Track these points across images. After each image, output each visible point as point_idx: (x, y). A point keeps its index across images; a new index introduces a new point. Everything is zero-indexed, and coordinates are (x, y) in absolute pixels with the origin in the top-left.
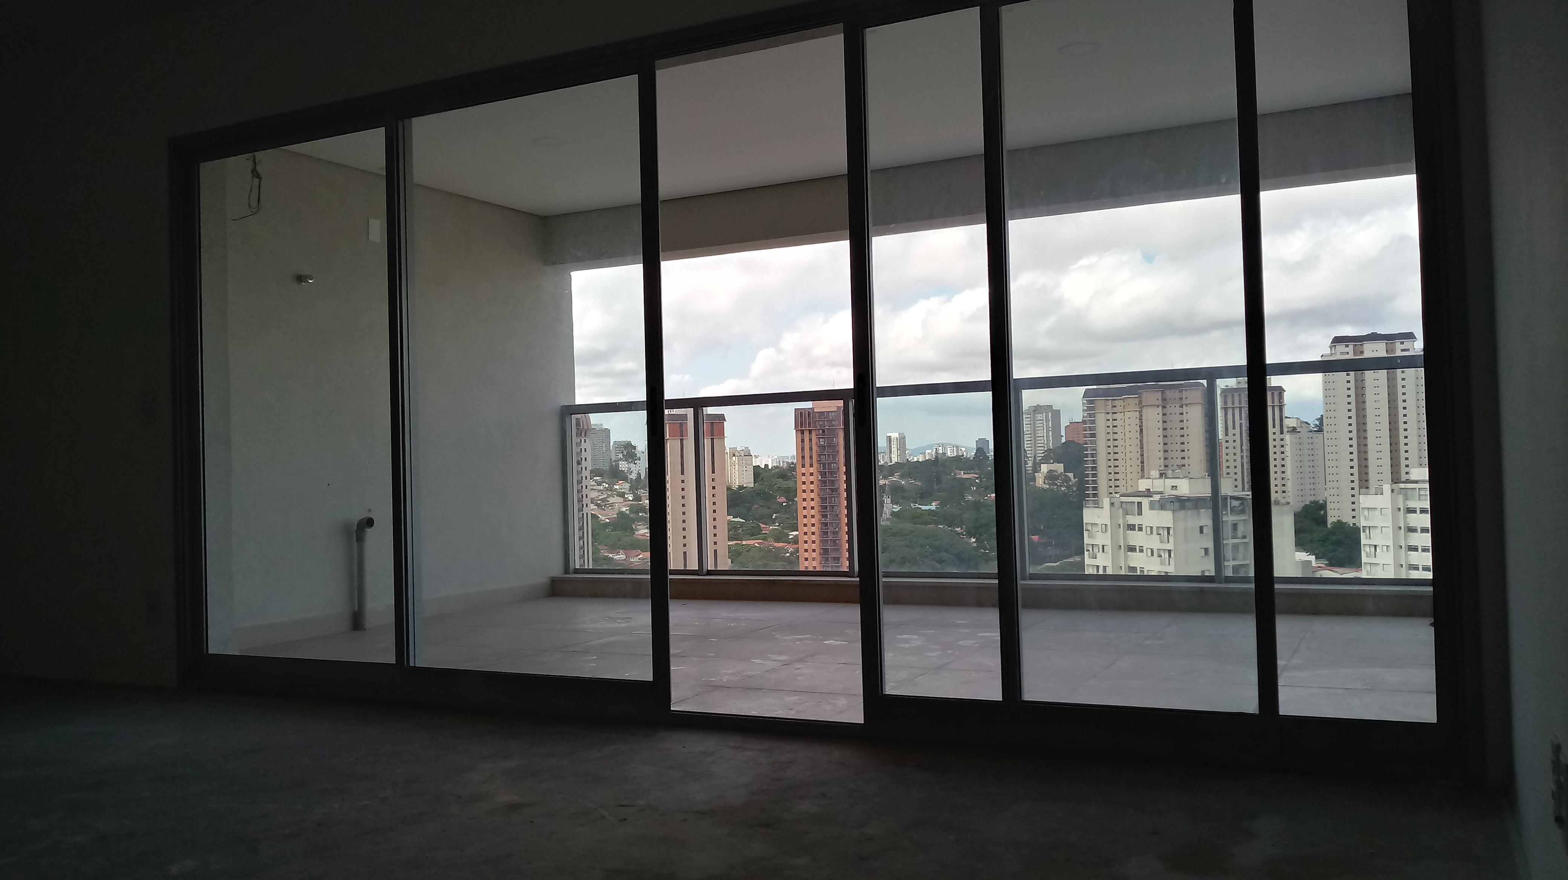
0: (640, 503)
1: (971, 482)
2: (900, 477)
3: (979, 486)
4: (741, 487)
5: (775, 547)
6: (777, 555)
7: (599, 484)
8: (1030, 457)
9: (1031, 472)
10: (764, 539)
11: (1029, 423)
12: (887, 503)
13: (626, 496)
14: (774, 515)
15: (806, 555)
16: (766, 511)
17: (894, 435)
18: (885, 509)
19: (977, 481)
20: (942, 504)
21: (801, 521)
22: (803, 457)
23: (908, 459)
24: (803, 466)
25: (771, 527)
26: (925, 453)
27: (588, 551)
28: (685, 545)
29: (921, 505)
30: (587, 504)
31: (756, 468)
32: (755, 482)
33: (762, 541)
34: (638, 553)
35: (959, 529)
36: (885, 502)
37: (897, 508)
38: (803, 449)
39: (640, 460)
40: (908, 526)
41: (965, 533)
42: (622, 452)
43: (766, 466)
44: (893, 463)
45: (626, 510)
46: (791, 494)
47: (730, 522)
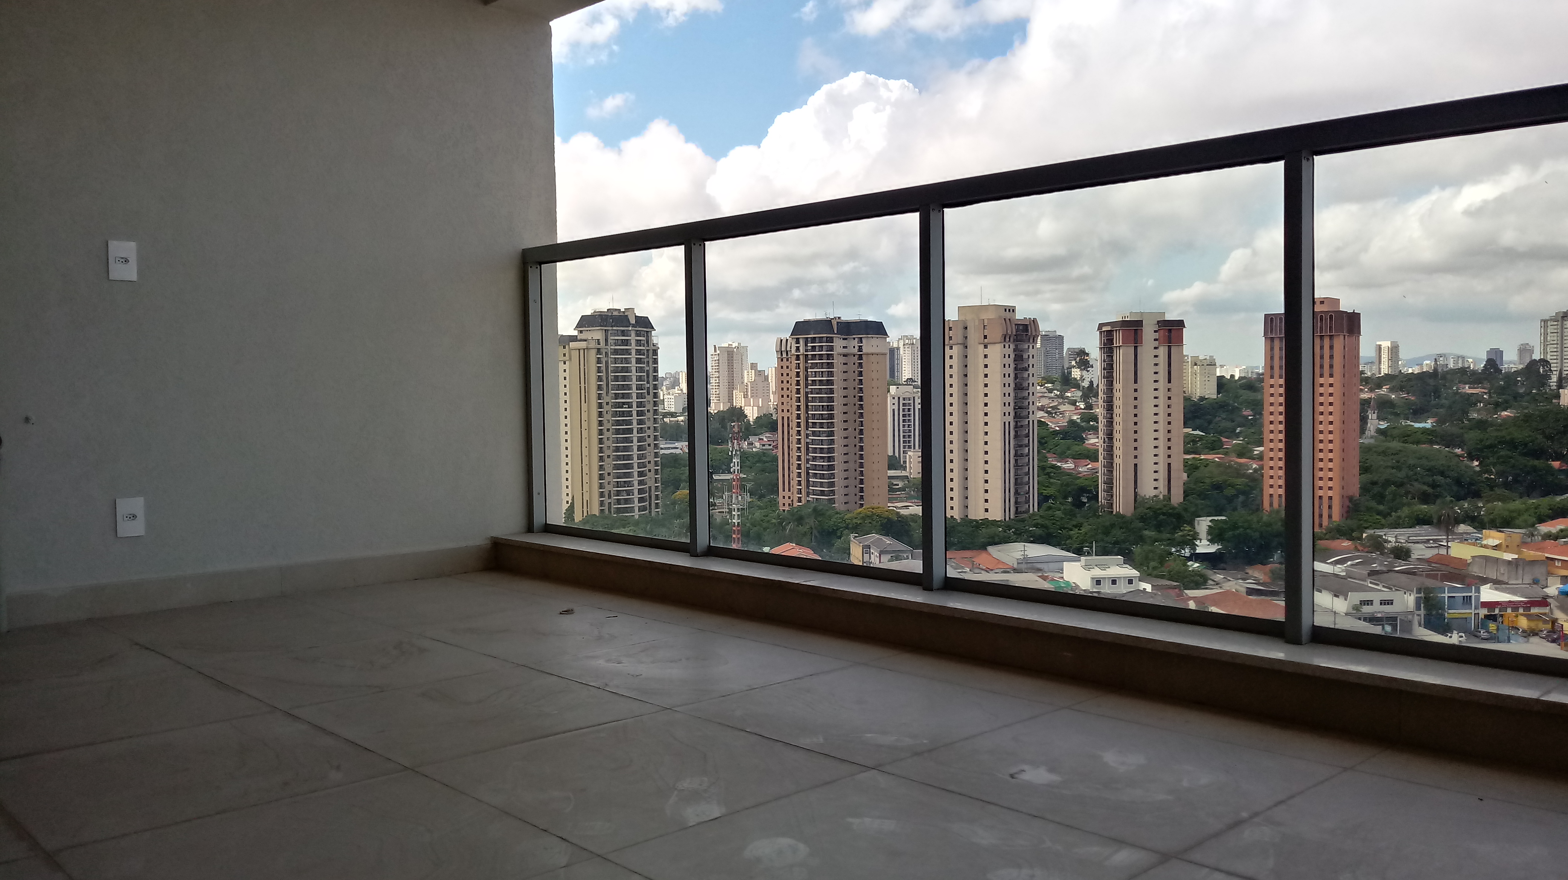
0: (1091, 411)
1: (1479, 399)
2: (1390, 391)
3: (1487, 403)
4: (1202, 399)
5: (1236, 463)
6: (1239, 472)
7: (1050, 391)
8: (1555, 371)
9: (1555, 388)
10: (1226, 454)
11: (1556, 331)
12: (1371, 419)
13: (1078, 404)
14: (1239, 429)
15: (1271, 473)
16: (1228, 424)
17: (1386, 344)
18: (1369, 425)
19: (1485, 396)
20: (1441, 422)
21: (1268, 436)
22: (1272, 368)
23: (1401, 371)
24: (1272, 377)
25: (1234, 442)
26: (1422, 364)
27: (1033, 458)
28: (1136, 457)
29: (1414, 422)
30: (1033, 412)
31: (1220, 379)
32: (1218, 393)
33: (1223, 456)
34: (1087, 463)
35: (1458, 451)
36: (1370, 418)
37: (1383, 425)
38: (1272, 358)
39: (1092, 367)
40: (1395, 445)
41: (1466, 455)
42: (1075, 360)
43: (1232, 376)
44: (1382, 375)
45: (1077, 418)
46: (1257, 406)
47: (1187, 436)
